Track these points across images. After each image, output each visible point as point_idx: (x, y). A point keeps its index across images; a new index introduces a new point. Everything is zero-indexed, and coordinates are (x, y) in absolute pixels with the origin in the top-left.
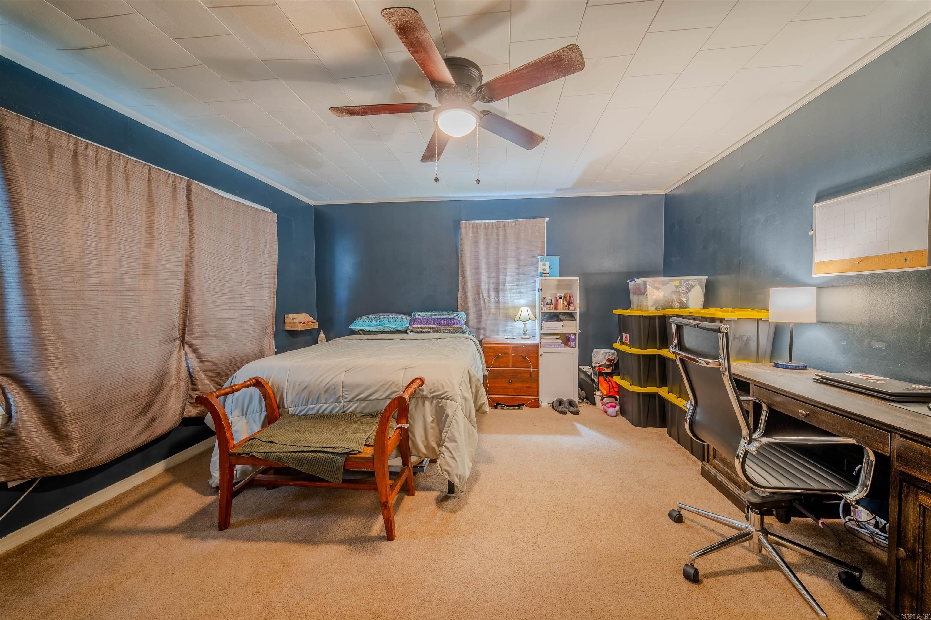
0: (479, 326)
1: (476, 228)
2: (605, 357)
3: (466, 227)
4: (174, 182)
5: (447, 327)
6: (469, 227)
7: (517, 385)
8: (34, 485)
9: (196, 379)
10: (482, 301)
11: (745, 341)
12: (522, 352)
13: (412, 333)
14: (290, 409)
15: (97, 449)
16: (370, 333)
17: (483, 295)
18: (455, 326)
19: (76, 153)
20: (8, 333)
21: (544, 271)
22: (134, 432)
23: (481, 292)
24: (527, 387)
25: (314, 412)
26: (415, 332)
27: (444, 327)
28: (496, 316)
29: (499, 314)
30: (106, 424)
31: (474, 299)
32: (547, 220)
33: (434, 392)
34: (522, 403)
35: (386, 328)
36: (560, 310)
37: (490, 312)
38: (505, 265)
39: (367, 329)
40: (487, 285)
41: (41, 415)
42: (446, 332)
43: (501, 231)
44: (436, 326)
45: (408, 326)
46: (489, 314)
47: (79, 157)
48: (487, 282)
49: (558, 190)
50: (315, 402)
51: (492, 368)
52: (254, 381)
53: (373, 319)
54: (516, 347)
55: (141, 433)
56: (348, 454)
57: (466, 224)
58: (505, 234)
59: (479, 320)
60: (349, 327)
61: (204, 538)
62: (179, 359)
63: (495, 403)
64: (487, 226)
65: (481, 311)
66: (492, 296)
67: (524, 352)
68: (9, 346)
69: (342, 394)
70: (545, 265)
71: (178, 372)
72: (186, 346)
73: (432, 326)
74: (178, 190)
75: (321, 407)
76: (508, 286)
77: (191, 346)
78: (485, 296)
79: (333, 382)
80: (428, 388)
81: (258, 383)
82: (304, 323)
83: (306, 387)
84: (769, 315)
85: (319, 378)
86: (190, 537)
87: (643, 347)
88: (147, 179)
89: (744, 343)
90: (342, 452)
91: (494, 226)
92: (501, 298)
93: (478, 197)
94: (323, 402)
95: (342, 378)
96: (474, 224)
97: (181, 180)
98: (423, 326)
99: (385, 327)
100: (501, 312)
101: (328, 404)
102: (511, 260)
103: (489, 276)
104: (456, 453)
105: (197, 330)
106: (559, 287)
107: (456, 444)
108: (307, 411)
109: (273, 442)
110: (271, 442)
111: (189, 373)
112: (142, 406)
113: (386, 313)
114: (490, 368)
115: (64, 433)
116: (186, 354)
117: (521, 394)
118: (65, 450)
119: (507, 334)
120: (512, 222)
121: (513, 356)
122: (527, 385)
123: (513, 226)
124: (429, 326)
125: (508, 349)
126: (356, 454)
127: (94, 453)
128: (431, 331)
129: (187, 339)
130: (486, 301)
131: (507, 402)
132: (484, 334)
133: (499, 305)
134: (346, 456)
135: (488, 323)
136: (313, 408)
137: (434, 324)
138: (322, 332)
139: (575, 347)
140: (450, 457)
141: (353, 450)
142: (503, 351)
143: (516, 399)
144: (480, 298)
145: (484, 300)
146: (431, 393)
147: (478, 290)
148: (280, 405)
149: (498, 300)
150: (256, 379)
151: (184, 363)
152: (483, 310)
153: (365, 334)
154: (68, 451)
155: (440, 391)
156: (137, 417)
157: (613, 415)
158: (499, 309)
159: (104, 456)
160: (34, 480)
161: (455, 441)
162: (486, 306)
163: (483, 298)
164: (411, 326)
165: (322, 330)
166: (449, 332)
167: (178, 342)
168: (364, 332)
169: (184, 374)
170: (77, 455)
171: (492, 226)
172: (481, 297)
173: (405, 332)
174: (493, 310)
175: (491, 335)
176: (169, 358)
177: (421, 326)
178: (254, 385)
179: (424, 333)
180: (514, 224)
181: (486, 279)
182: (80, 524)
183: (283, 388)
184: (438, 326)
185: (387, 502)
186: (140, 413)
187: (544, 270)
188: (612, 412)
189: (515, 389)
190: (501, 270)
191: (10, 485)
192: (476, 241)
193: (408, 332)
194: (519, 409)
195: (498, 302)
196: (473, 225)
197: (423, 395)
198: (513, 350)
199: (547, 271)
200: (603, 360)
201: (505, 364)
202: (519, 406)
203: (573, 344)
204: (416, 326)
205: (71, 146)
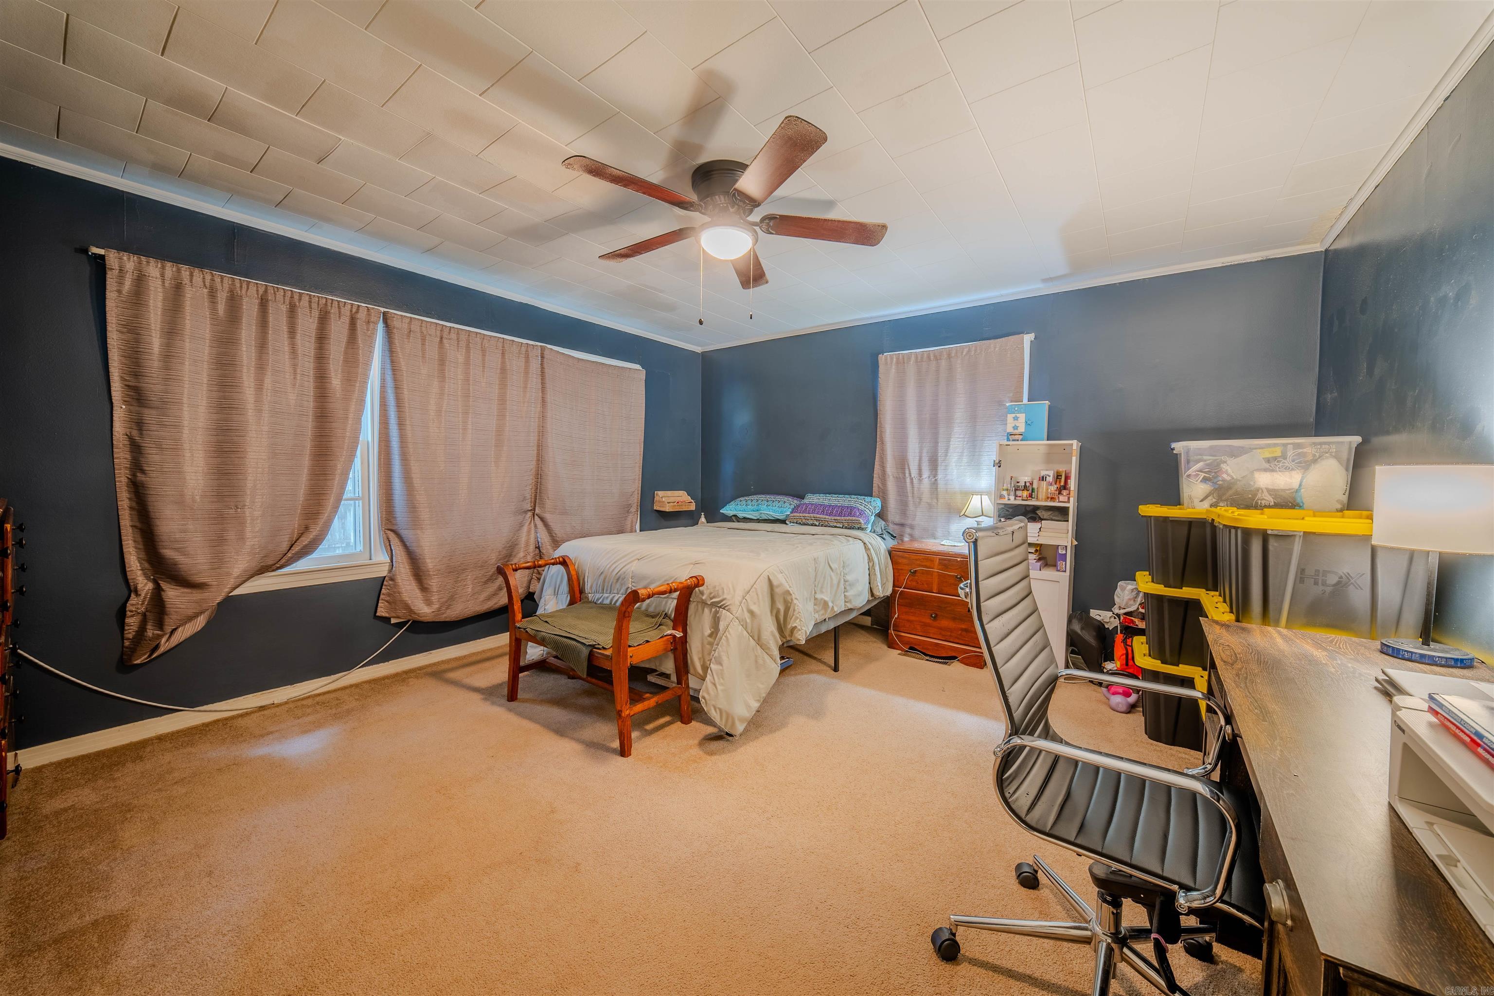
0: (903, 521)
1: (901, 363)
2: (1136, 597)
3: (886, 364)
4: (527, 351)
5: (839, 518)
6: (891, 363)
7: (945, 623)
8: (407, 625)
9: (543, 554)
10: (908, 480)
11: (1334, 585)
12: (956, 569)
13: (792, 524)
14: (590, 595)
15: (450, 605)
16: (743, 520)
17: (910, 471)
18: (851, 518)
19: (442, 338)
20: (394, 496)
21: (1016, 431)
22: (483, 597)
23: (907, 466)
24: (962, 630)
25: (607, 602)
26: (797, 523)
27: (836, 518)
28: (930, 506)
29: (937, 503)
30: (460, 584)
31: (897, 478)
32: (1028, 338)
33: (714, 597)
34: (954, 654)
35: (763, 515)
36: (1042, 501)
37: (921, 500)
38: (950, 421)
39: (741, 515)
40: (918, 454)
41: (411, 567)
42: (838, 525)
43: (943, 363)
44: (824, 516)
45: (789, 513)
46: (920, 503)
47: (445, 341)
48: (917, 451)
49: (1045, 281)
50: (608, 592)
51: (905, 590)
52: (561, 559)
53: (749, 502)
54: (945, 560)
55: (489, 598)
56: (593, 646)
57: (886, 359)
58: (951, 369)
59: (904, 512)
60: (721, 511)
61: (493, 703)
62: (529, 532)
63: (908, 646)
64: (919, 358)
65: (907, 496)
66: (926, 474)
67: (960, 570)
68: (394, 507)
69: (630, 586)
70: (1017, 420)
71: (527, 544)
72: (536, 517)
73: (818, 516)
74: (531, 359)
75: (614, 597)
76: (953, 458)
77: (542, 519)
78: (914, 473)
79: (624, 570)
80: (708, 591)
81: (564, 562)
82: (678, 503)
83: (602, 573)
84: (1372, 528)
85: (613, 564)
86: (485, 699)
87: (1171, 581)
88: (501, 352)
89: (1329, 589)
90: (587, 644)
91: (932, 358)
92: (940, 476)
93: (908, 312)
94: (615, 592)
95: (634, 567)
96: (899, 356)
97: (533, 348)
98: (807, 515)
99: (761, 513)
100: (941, 501)
101: (619, 595)
102: (960, 414)
103: (921, 441)
104: (719, 679)
105: (549, 504)
106: (1049, 458)
107: (721, 668)
108: (603, 600)
109: (548, 623)
110: (546, 622)
111: (538, 548)
112: (490, 573)
113: (768, 494)
114: (901, 589)
115: (426, 586)
116: (536, 526)
117: (951, 640)
118: (426, 600)
119: (950, 538)
120: (963, 348)
121: (940, 575)
122: (963, 627)
123: (964, 353)
124: (815, 515)
125: (932, 561)
126: (599, 649)
127: (447, 608)
128: (817, 524)
129: (537, 511)
130: (915, 481)
131: (928, 649)
132: (911, 535)
133: (937, 489)
134: (590, 649)
135: (919, 517)
136: (607, 598)
137: (823, 513)
138: (703, 516)
139: (1065, 571)
140: (712, 683)
141: (598, 644)
142: (924, 564)
143: (944, 647)
144: (905, 475)
145: (912, 479)
146: (711, 599)
147: (902, 463)
148: (582, 591)
149: (936, 480)
150: (563, 559)
151: (532, 536)
152: (910, 495)
153: (738, 522)
154: (429, 603)
155: (719, 597)
156: (486, 583)
157: (1119, 709)
158: (937, 495)
159: (455, 613)
160: (409, 621)
161: (720, 664)
162: (915, 489)
163: (911, 476)
164: (792, 515)
165: (703, 513)
166: (841, 526)
167: (530, 514)
168: (736, 518)
169: (532, 547)
170: (436, 606)
171: (929, 357)
172: (907, 475)
173: (783, 522)
174: (926, 497)
175: (922, 538)
176: (518, 530)
177: (804, 515)
178: (560, 563)
179: (807, 524)
180: (966, 350)
181: (917, 446)
182: (434, 669)
183: (585, 571)
184: (827, 517)
185: (621, 711)
186: (489, 580)
187: (1015, 428)
188: (1118, 704)
189: (941, 629)
190: (942, 430)
191: (393, 621)
192: (901, 385)
193: (787, 522)
194: (946, 663)
195: (935, 485)
196: (898, 359)
197: (702, 600)
198: (940, 563)
199: (1022, 429)
200: (1132, 602)
201: (926, 586)
202: (948, 658)
203: (1060, 564)
204: (798, 514)
205: (438, 333)
